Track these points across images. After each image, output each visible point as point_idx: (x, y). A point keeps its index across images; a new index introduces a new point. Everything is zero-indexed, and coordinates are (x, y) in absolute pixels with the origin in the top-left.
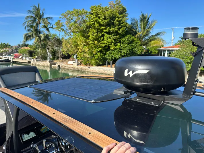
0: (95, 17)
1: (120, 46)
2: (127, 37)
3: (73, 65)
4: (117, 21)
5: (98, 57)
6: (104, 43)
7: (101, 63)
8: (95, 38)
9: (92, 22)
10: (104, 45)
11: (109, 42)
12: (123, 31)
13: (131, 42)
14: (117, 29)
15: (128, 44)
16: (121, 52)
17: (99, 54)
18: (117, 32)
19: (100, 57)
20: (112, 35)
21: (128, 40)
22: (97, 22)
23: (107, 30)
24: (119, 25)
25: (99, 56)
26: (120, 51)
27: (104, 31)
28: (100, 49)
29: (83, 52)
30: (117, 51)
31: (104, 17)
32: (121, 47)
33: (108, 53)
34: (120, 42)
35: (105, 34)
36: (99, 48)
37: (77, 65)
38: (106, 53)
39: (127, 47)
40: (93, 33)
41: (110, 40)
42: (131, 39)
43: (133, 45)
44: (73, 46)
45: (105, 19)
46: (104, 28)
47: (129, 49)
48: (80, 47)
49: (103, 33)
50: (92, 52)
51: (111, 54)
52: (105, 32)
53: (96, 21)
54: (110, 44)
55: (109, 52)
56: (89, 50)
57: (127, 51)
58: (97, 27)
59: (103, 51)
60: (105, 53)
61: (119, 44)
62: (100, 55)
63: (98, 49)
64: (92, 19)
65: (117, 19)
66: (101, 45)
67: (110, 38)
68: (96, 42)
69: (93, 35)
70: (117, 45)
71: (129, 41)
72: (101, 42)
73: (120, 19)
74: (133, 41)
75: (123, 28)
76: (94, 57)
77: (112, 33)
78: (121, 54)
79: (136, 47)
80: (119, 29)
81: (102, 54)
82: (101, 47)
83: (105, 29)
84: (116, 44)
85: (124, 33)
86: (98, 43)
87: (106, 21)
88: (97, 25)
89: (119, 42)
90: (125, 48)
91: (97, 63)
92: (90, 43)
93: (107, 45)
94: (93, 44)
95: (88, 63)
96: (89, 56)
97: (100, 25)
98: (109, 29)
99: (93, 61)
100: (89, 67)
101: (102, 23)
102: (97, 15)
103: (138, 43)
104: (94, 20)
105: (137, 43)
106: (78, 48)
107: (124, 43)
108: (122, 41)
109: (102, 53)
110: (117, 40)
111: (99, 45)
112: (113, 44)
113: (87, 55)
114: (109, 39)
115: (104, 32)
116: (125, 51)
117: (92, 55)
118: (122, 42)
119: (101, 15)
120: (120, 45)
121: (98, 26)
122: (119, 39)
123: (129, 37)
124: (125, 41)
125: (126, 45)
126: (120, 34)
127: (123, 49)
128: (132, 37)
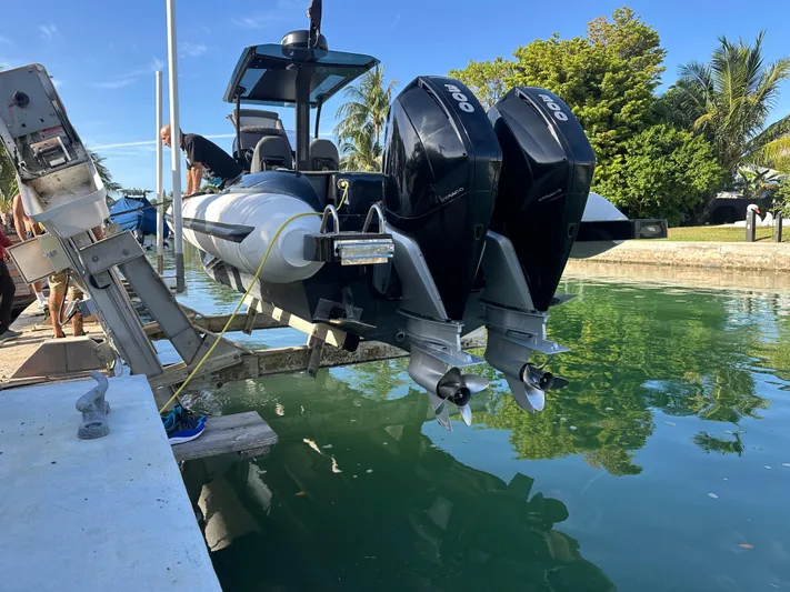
2: (648, 134)
4: (612, 80)
12: (633, 112)
13: (666, 151)
14: (606, 109)
15: (654, 156)
16: (625, 185)
18: (611, 117)
20: (591, 132)
21: (651, 143)
24: (621, 94)
26: (622, 181)
30: (609, 181)
31: (556, 75)
32: (627, 168)
34: (622, 151)
39: (647, 165)
42: (667, 138)
43: (674, 161)
45: (562, 79)
47: (658, 173)
57: (648, 182)
61: (618, 159)
65: (608, 75)
70: (610, 164)
71: (661, 145)
73: (621, 75)
74: (677, 144)
75: (633, 102)
77: (591, 123)
78: (625, 194)
79: (691, 165)
80: (616, 108)
84: (605, 158)
85: (639, 118)
87: (565, 86)
89: (617, 153)
90: (641, 169)
98: (577, 111)
102: (537, 71)
103: (696, 151)
107: (636, 154)
108: (630, 146)
110: (612, 146)
116: (642, 183)
118: (629, 150)
119: (547, 69)
120: (623, 162)
122: (618, 141)
123: (658, 132)
124: (640, 146)
125: (647, 159)
126: (623, 123)
127: (632, 176)
128: (674, 130)
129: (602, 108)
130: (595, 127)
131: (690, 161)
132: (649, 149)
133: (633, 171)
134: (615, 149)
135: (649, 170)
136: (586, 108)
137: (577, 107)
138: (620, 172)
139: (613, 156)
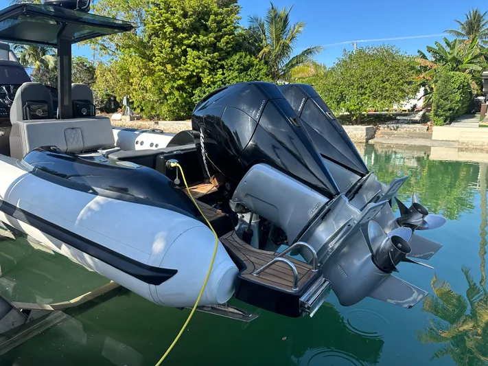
0: (164, 13)
1: (222, 77)
2: (236, 57)
3: (121, 120)
4: (215, 21)
5: (175, 100)
6: (187, 70)
7: (182, 114)
8: (166, 58)
9: (159, 22)
10: (188, 73)
11: (197, 68)
12: (227, 43)
13: (245, 69)
14: (212, 39)
15: (241, 71)
17: (176, 93)
18: (215, 44)
19: (180, 101)
20: (204, 53)
21: (238, 63)
22: (168, 23)
23: (190, 41)
24: (220, 30)
25: (177, 99)
27: (186, 42)
28: (181, 82)
29: (143, 89)
30: (216, 86)
31: (182, 12)
32: (225, 78)
33: (197, 92)
34: (222, 67)
35: (188, 49)
36: (178, 80)
37: (131, 120)
38: (194, 92)
39: (236, 77)
40: (161, 47)
41: (199, 63)
42: (246, 61)
43: (250, 75)
44: (118, 76)
45: (185, 15)
46: (184, 36)
47: (243, 82)
48: (134, 80)
49: (184, 47)
50: (160, 90)
51: (205, 93)
52: (189, 46)
53: (167, 20)
54: (200, 71)
55: (201, 91)
56: (155, 83)
58: (169, 34)
59: (187, 87)
60: (192, 91)
61: (220, 72)
62: (181, 96)
63: (174, 82)
64: (158, 17)
65: (212, 17)
66: (180, 73)
67: (200, 58)
68: (169, 67)
69: (162, 52)
70: (216, 75)
71: (243, 65)
72: (181, 67)
73: (219, 18)
74: (251, 65)
75: (227, 36)
76: (165, 101)
77: (204, 47)
79: (258, 79)
80: (218, 39)
81: (185, 95)
82: (182, 78)
83: (187, 38)
84: (213, 71)
85: (231, 47)
86: (173, 70)
87: (188, 21)
88: (169, 29)
89: (220, 68)
90: (234, 79)
91: (173, 112)
92: (157, 68)
93: (195, 74)
94: (162, 70)
95: (153, 113)
96: (156, 98)
97: (176, 30)
98: (195, 38)
99: (165, 109)
100: (157, 123)
101: (179, 25)
102: (168, 8)
104: (162, 18)
105: (260, 70)
106: (131, 81)
107: (230, 70)
108: (227, 65)
109: (186, 93)
110: (217, 63)
111: (177, 74)
112: (206, 71)
113: (150, 96)
114: (196, 60)
115: (186, 45)
117: (162, 96)
118: (226, 67)
119: (175, 7)
120: (223, 74)
121: (171, 32)
122: (219, 60)
123: (241, 57)
124: (232, 65)
125: (236, 74)
126: (222, 49)
127: (229, 83)
128: (249, 57)
129: (211, 38)
130: (206, 50)
131: (258, 76)
132: (237, 67)
133: (229, 80)
134: (218, 66)
135: (238, 80)
136: (201, 37)
137: (195, 35)
138: (222, 80)
139: (217, 69)
